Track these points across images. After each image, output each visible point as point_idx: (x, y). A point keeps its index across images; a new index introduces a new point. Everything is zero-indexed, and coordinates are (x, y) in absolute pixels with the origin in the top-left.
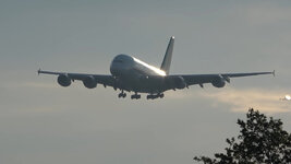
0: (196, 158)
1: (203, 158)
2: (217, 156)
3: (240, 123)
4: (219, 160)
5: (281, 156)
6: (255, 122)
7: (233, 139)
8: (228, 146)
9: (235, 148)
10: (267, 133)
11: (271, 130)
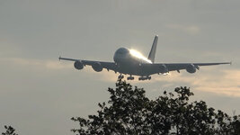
0: (73, 119)
1: (79, 119)
2: (90, 117)
3: (110, 90)
4: (92, 120)
5: (144, 119)
6: (123, 90)
7: (104, 104)
8: (100, 109)
9: (105, 111)
10: (132, 99)
11: (135, 97)
